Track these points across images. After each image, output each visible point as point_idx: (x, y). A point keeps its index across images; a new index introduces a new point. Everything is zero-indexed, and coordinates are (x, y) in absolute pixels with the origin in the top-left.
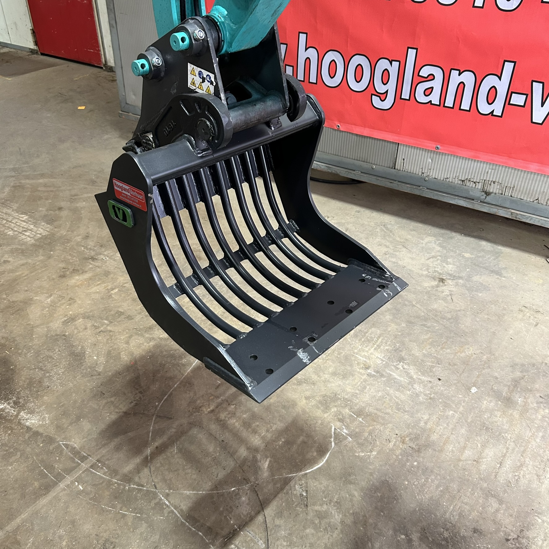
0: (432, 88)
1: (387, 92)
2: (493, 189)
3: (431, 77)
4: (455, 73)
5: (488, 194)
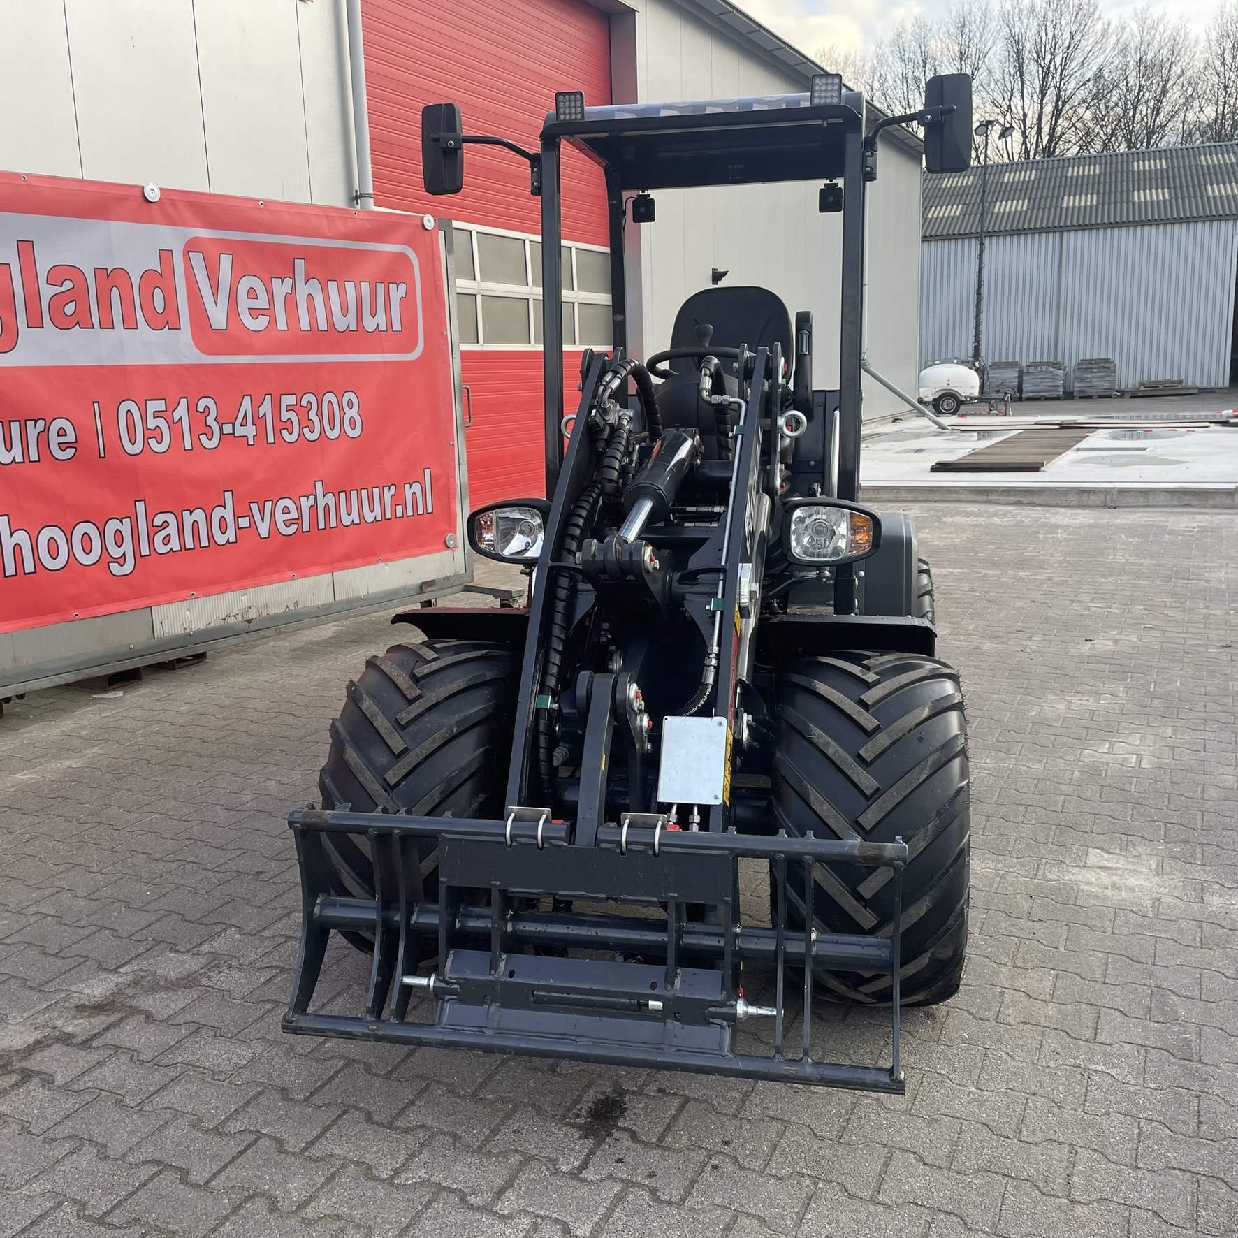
0: (169, 535)
1: (124, 554)
2: (252, 615)
3: (166, 524)
4: (186, 514)
5: (249, 621)
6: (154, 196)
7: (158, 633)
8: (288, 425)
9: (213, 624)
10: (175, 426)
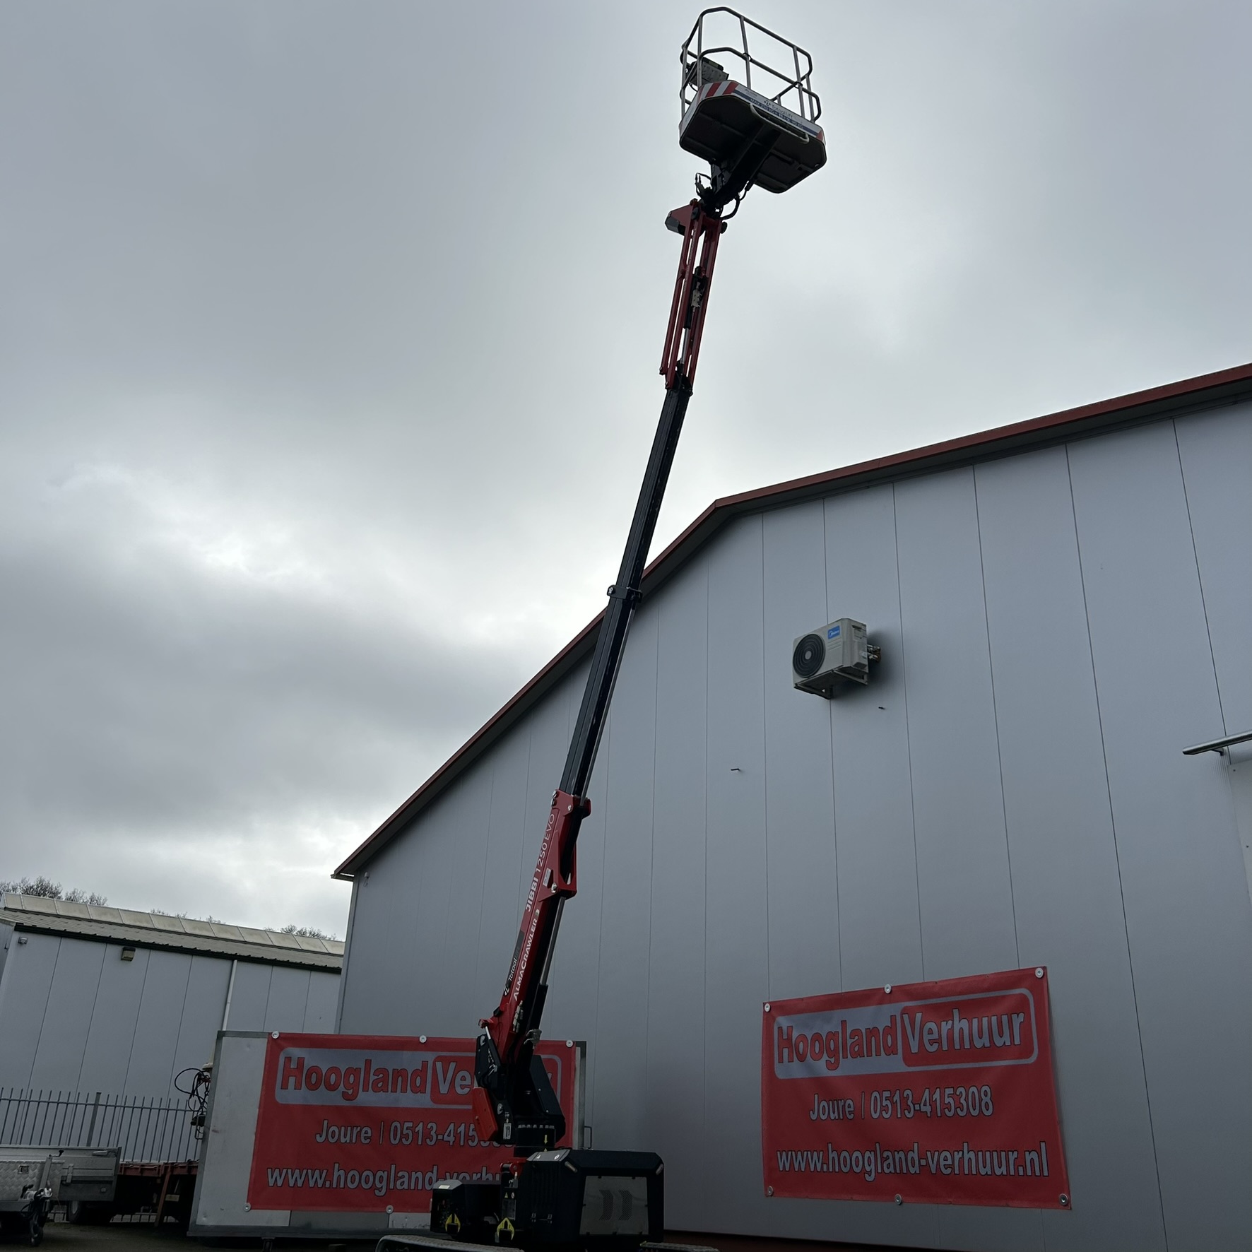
6: (423, 1039)
7: (390, 1226)
8: (472, 1138)
9: (417, 1228)
10: (415, 1134)
